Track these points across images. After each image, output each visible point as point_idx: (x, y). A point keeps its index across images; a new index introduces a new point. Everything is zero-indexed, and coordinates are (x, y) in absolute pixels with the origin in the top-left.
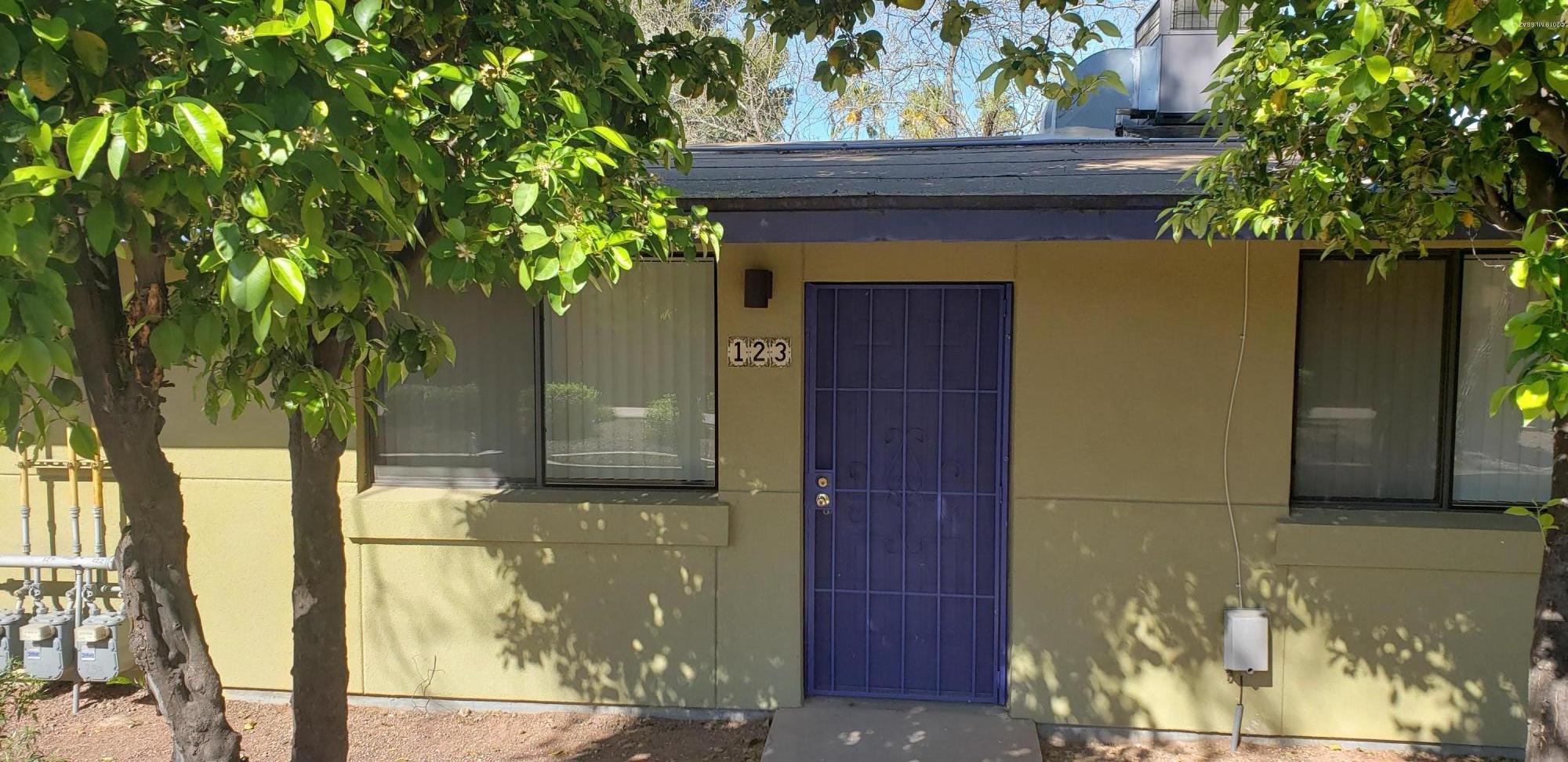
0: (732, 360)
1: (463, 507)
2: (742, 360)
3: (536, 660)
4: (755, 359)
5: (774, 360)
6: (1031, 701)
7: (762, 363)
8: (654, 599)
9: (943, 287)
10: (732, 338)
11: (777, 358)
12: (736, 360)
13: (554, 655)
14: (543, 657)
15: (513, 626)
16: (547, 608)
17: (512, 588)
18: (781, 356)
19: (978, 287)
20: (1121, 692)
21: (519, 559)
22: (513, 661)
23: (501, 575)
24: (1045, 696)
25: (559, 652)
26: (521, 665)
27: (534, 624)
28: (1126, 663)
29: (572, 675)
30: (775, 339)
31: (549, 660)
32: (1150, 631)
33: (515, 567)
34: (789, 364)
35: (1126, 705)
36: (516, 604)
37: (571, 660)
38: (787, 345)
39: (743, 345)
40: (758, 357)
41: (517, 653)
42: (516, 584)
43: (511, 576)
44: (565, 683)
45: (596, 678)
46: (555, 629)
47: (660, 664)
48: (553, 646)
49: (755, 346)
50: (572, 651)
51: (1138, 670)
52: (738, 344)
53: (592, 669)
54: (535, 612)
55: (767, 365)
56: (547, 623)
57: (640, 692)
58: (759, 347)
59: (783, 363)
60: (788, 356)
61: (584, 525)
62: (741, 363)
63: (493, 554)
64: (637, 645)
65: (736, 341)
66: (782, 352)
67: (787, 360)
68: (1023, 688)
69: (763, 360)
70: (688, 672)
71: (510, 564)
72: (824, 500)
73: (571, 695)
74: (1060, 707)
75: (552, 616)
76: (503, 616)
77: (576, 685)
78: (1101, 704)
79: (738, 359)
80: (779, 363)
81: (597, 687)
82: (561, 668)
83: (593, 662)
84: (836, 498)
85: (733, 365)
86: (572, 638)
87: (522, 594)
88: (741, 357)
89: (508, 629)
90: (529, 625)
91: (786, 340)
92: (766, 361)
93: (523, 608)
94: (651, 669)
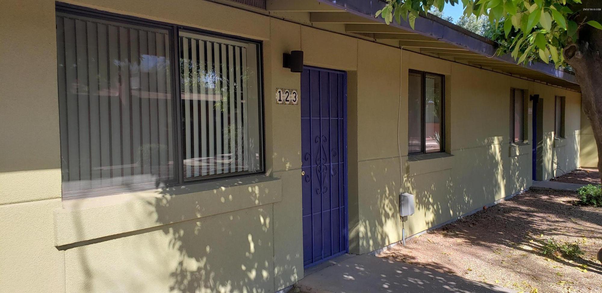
0: (278, 101)
1: (153, 202)
2: (281, 101)
4: (286, 101)
5: (293, 101)
6: (364, 243)
7: (288, 103)
8: (250, 238)
9: (330, 71)
10: (277, 89)
11: (293, 100)
13: (203, 289)
15: (179, 278)
16: (198, 260)
17: (178, 253)
18: (295, 99)
19: (339, 73)
20: (383, 231)
21: (182, 232)
23: (171, 246)
24: (368, 240)
25: (206, 287)
27: (192, 273)
28: (383, 219)
30: (292, 90)
32: (387, 206)
33: (180, 238)
34: (297, 104)
35: (384, 236)
36: (181, 263)
37: (212, 289)
38: (296, 93)
39: (281, 92)
40: (287, 100)
42: (181, 249)
43: (178, 244)
46: (203, 272)
47: (253, 274)
48: (202, 283)
49: (286, 94)
50: (211, 282)
51: (386, 221)
52: (280, 92)
53: (222, 291)
54: (193, 265)
55: (290, 104)
56: (199, 269)
58: (287, 93)
60: (297, 99)
63: (166, 232)
64: (244, 268)
65: (279, 90)
66: (295, 97)
67: (296, 102)
68: (363, 238)
69: (288, 101)
70: (265, 274)
71: (177, 235)
74: (371, 243)
75: (202, 264)
76: (173, 275)
78: (379, 238)
79: (280, 100)
80: (294, 103)
83: (223, 285)
85: (278, 103)
86: (212, 275)
87: (184, 255)
88: (281, 99)
89: (177, 282)
90: (189, 275)
91: (296, 91)
92: (290, 101)
93: (185, 265)
94: (249, 279)
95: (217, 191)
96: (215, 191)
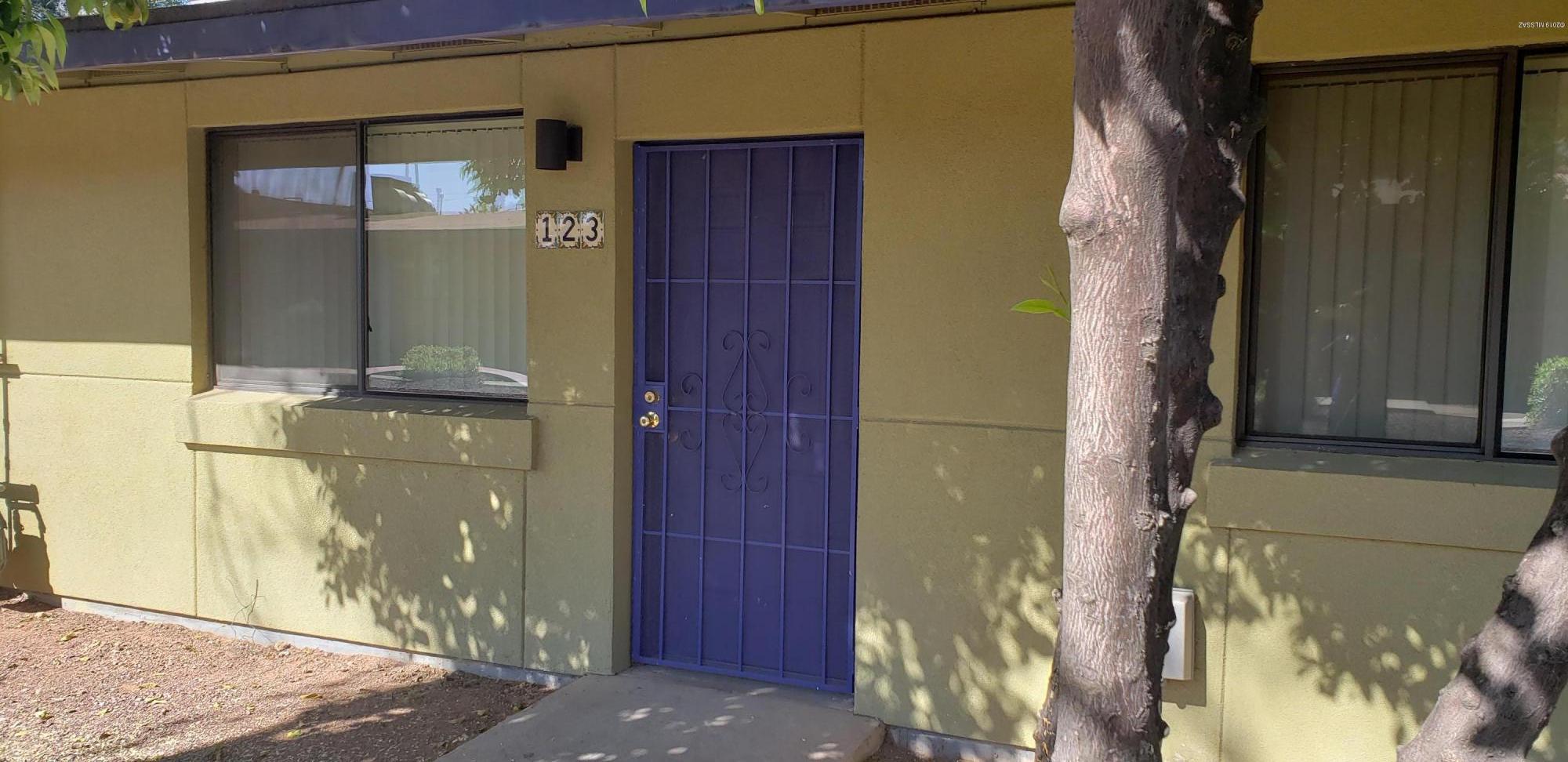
0: (540, 240)
1: (279, 412)
2: (550, 240)
3: (352, 595)
4: (565, 239)
5: (585, 240)
6: (884, 688)
7: (572, 244)
8: (464, 528)
9: (791, 144)
10: (540, 213)
11: (588, 238)
12: (544, 240)
13: (369, 589)
14: (359, 593)
15: (330, 553)
16: (362, 534)
17: (329, 512)
18: (592, 235)
19: (833, 143)
20: (1002, 688)
21: (336, 476)
22: (334, 597)
24: (903, 685)
25: (374, 586)
26: (341, 601)
27: (350, 551)
28: (1009, 648)
29: (385, 613)
30: (586, 213)
31: (365, 595)
32: (1038, 607)
33: (334, 487)
34: (601, 246)
35: (1008, 707)
36: (333, 530)
37: (383, 596)
38: (599, 219)
39: (552, 221)
40: (568, 236)
41: (334, 587)
42: (333, 507)
43: (330, 497)
44: (379, 621)
45: (408, 618)
46: (369, 558)
47: (469, 606)
48: (366, 576)
49: (564, 222)
50: (384, 585)
51: (1025, 660)
52: (547, 220)
53: (404, 607)
54: (351, 537)
55: (577, 246)
56: (361, 549)
57: (451, 639)
58: (569, 223)
59: (595, 243)
60: (601, 234)
61: (389, 435)
62: (548, 244)
63: (313, 469)
64: (447, 582)
65: (544, 216)
66: (594, 229)
67: (598, 239)
68: (877, 668)
69: (573, 239)
70: (498, 618)
71: (330, 482)
72: (652, 420)
73: (386, 637)
74: (922, 700)
75: (366, 542)
76: (322, 543)
77: (390, 627)
78: (976, 700)
79: (547, 239)
80: (590, 244)
81: (410, 632)
82: (375, 606)
83: (406, 598)
84: (669, 417)
85: (542, 247)
86: (384, 569)
87: (339, 518)
88: (550, 236)
89: (327, 558)
90: (345, 554)
91: (597, 213)
92: (577, 240)
93: (339, 533)
94: (460, 612)
95: (379, 417)
96: (375, 415)
